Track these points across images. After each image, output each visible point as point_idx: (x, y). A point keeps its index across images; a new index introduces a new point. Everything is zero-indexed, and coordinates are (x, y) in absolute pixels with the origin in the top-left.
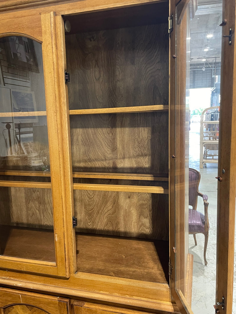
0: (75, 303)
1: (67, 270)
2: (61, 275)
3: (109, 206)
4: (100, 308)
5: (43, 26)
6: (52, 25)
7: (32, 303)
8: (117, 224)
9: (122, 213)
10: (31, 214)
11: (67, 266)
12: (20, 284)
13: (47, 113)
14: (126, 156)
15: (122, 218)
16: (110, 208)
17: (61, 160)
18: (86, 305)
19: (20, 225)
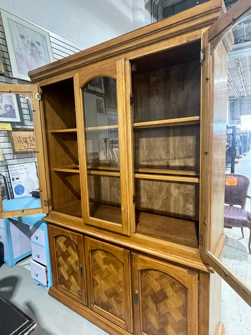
0: (133, 254)
1: (129, 230)
2: (125, 233)
3: (164, 193)
4: (149, 259)
5: (117, 69)
6: (123, 67)
7: (107, 250)
8: (169, 206)
9: (173, 199)
10: (113, 196)
11: (129, 228)
12: (100, 236)
13: (118, 126)
14: (176, 158)
15: (172, 203)
16: (164, 195)
17: (126, 156)
18: (140, 256)
19: (106, 203)
